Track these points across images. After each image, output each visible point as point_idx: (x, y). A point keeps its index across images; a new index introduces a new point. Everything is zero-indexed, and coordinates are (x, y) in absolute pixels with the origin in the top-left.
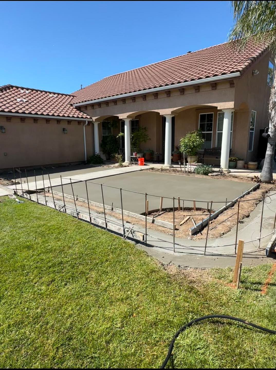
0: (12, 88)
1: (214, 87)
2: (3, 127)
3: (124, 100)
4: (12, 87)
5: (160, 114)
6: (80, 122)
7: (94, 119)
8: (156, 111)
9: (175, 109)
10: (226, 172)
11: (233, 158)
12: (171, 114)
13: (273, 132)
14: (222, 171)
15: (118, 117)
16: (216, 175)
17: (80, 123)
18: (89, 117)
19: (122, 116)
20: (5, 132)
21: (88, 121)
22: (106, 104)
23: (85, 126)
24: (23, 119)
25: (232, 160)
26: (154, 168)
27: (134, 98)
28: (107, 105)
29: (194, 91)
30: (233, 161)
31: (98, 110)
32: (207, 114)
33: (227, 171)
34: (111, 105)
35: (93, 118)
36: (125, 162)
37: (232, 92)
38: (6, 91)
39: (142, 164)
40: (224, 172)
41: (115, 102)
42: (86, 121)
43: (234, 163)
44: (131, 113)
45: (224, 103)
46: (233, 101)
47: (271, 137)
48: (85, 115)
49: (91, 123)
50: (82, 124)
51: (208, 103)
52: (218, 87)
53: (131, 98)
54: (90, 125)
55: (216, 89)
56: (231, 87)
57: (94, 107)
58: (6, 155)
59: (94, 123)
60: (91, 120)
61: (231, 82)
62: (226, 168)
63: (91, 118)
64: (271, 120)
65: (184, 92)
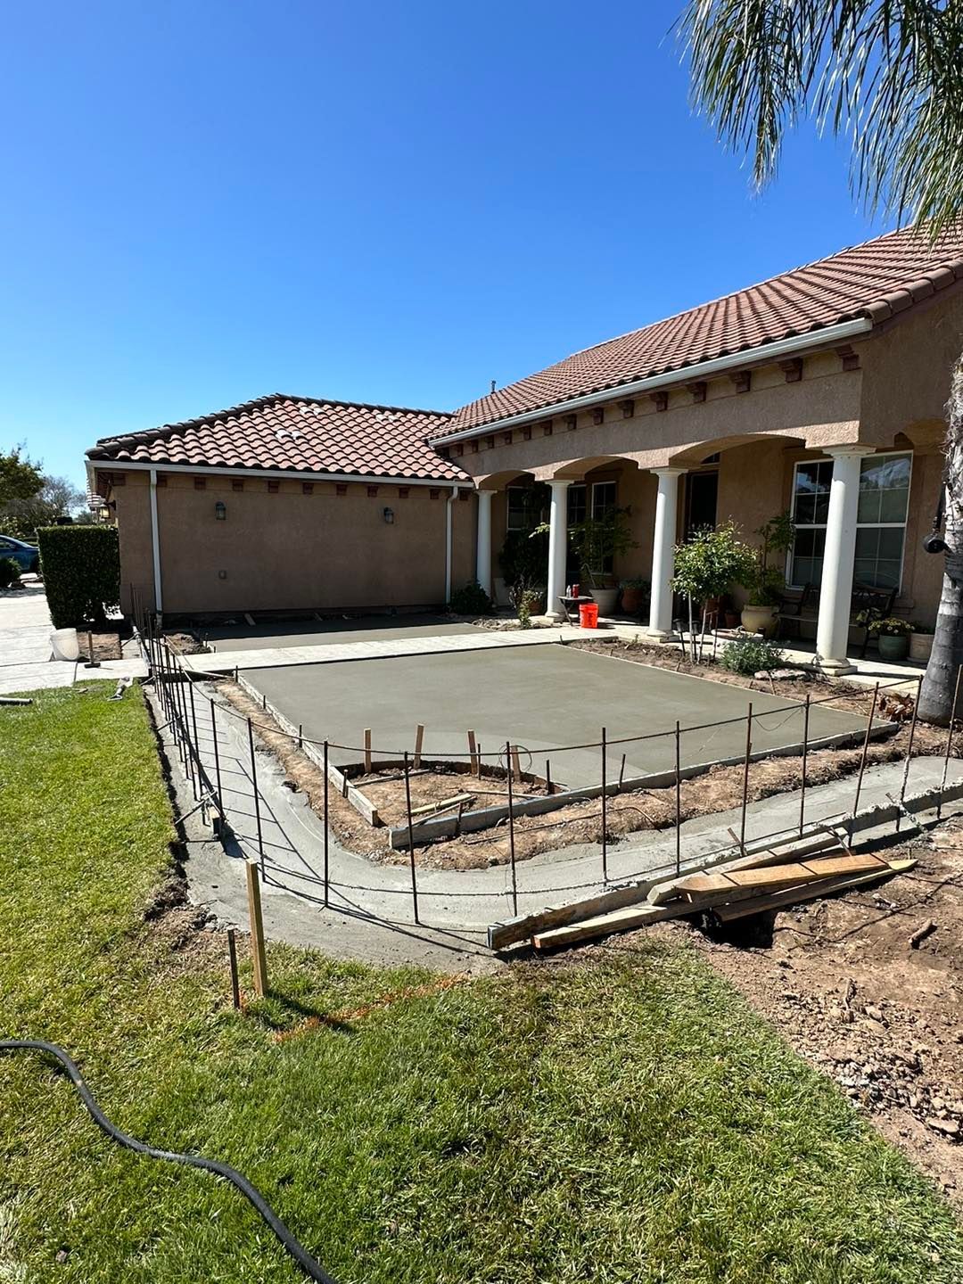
0: (282, 403)
1: (793, 371)
2: (222, 504)
3: (547, 424)
4: (282, 399)
5: (639, 468)
6: (437, 492)
7: (478, 480)
8: (628, 456)
9: (680, 449)
10: (832, 671)
11: (892, 624)
12: (667, 464)
13: (957, 532)
14: (818, 665)
15: (533, 476)
16: (783, 679)
17: (437, 494)
18: (463, 476)
19: (543, 473)
20: (224, 519)
21: (459, 488)
22: (506, 439)
23: (453, 503)
24: (274, 484)
25: (889, 628)
26: (617, 638)
27: (571, 418)
28: (508, 441)
29: (733, 389)
30: (891, 634)
31: (488, 456)
32: (821, 464)
33: (835, 667)
34: (518, 438)
35: (474, 479)
36: (547, 614)
37: (851, 386)
38: (262, 410)
39: (590, 624)
40: (825, 670)
41: (526, 429)
42: (452, 487)
43: (897, 640)
44: (565, 463)
45: (826, 426)
46: (855, 419)
47: (950, 551)
48: (455, 469)
49: (467, 494)
50: (442, 495)
51: (777, 429)
52: (809, 373)
53: (563, 417)
54: (467, 500)
55: (800, 379)
56: (847, 370)
57: (480, 445)
58: (224, 577)
59: (479, 493)
60: (470, 485)
61: (844, 351)
62: (832, 657)
63: (470, 479)
64: (951, 488)
65: (705, 394)
